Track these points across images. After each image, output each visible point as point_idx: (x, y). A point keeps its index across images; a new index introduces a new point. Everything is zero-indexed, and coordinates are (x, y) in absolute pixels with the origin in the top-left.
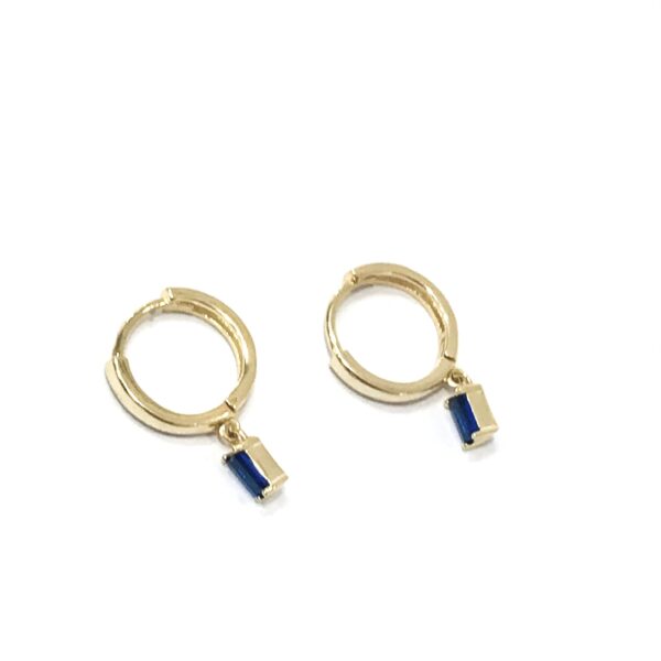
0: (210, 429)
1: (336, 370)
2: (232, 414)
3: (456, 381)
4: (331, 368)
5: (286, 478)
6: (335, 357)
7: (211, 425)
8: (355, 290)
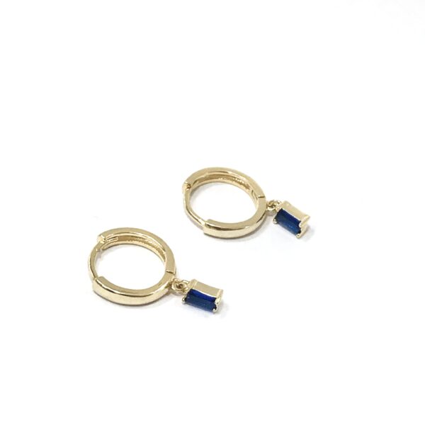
0: (167, 290)
1: (210, 234)
2: (173, 277)
3: (272, 207)
4: (206, 234)
5: (222, 291)
6: (205, 228)
7: (166, 287)
8: (192, 193)
